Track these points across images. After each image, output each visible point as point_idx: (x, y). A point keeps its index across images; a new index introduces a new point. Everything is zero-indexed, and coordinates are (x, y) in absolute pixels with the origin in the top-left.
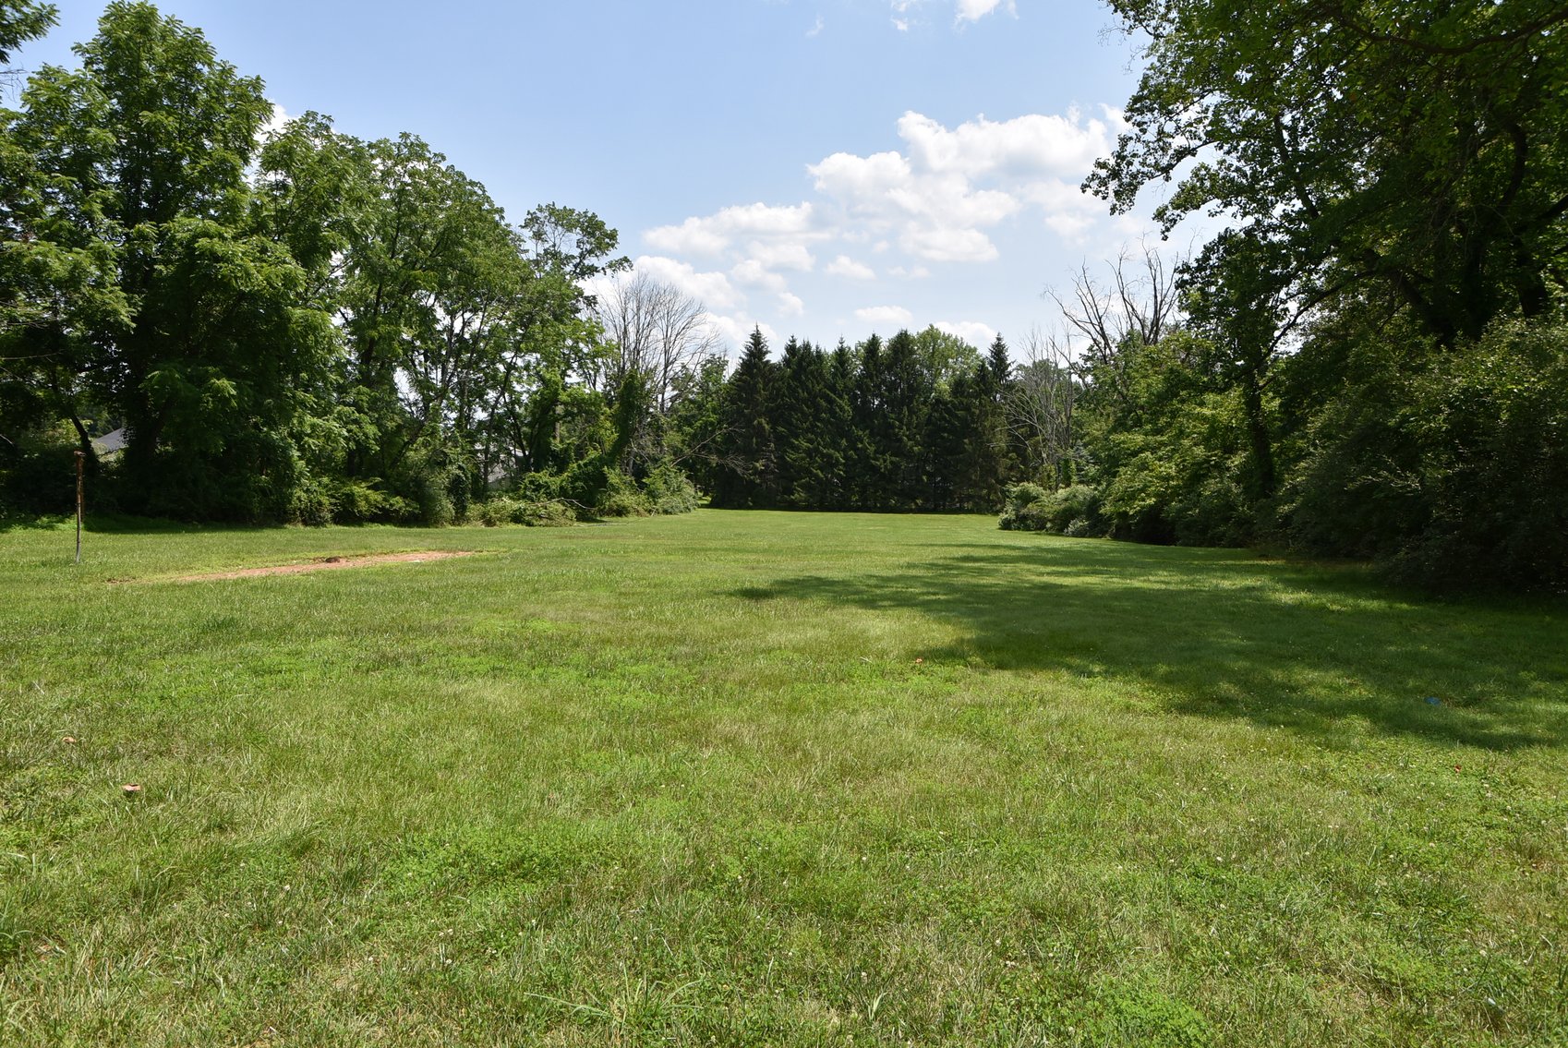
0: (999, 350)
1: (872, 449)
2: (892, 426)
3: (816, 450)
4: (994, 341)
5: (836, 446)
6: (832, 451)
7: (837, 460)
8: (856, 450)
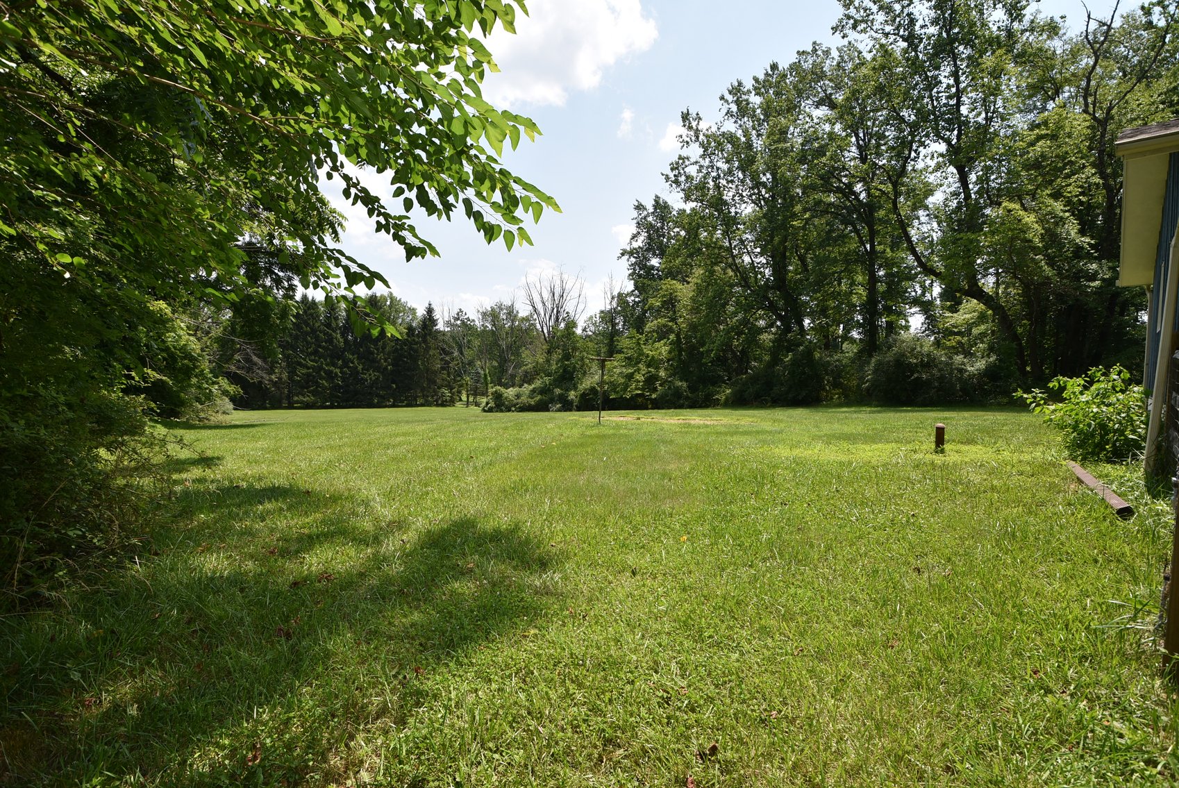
0: (430, 311)
1: (360, 367)
2: (372, 353)
3: (321, 368)
4: (427, 305)
5: (334, 365)
6: (332, 368)
7: (336, 374)
8: (348, 367)
